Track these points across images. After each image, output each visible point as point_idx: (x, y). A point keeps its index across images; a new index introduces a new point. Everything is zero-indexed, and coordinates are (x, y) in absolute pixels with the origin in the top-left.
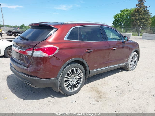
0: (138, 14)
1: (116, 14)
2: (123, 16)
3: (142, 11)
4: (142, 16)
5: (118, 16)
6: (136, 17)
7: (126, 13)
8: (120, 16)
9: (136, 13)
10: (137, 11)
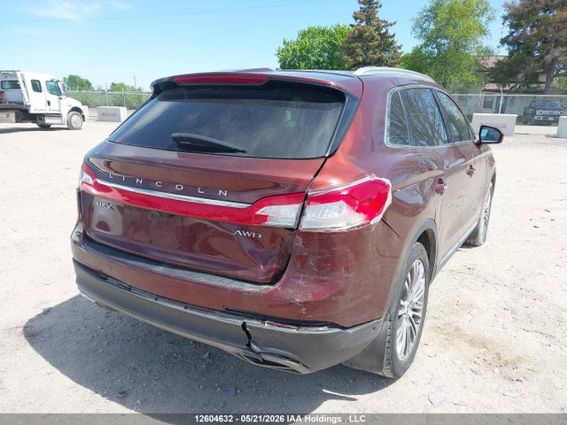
0: (363, 47)
1: (284, 43)
2: (308, 51)
3: (373, 38)
4: (375, 53)
5: (294, 50)
6: (357, 55)
7: (319, 39)
8: (300, 51)
9: (353, 42)
10: (359, 37)
